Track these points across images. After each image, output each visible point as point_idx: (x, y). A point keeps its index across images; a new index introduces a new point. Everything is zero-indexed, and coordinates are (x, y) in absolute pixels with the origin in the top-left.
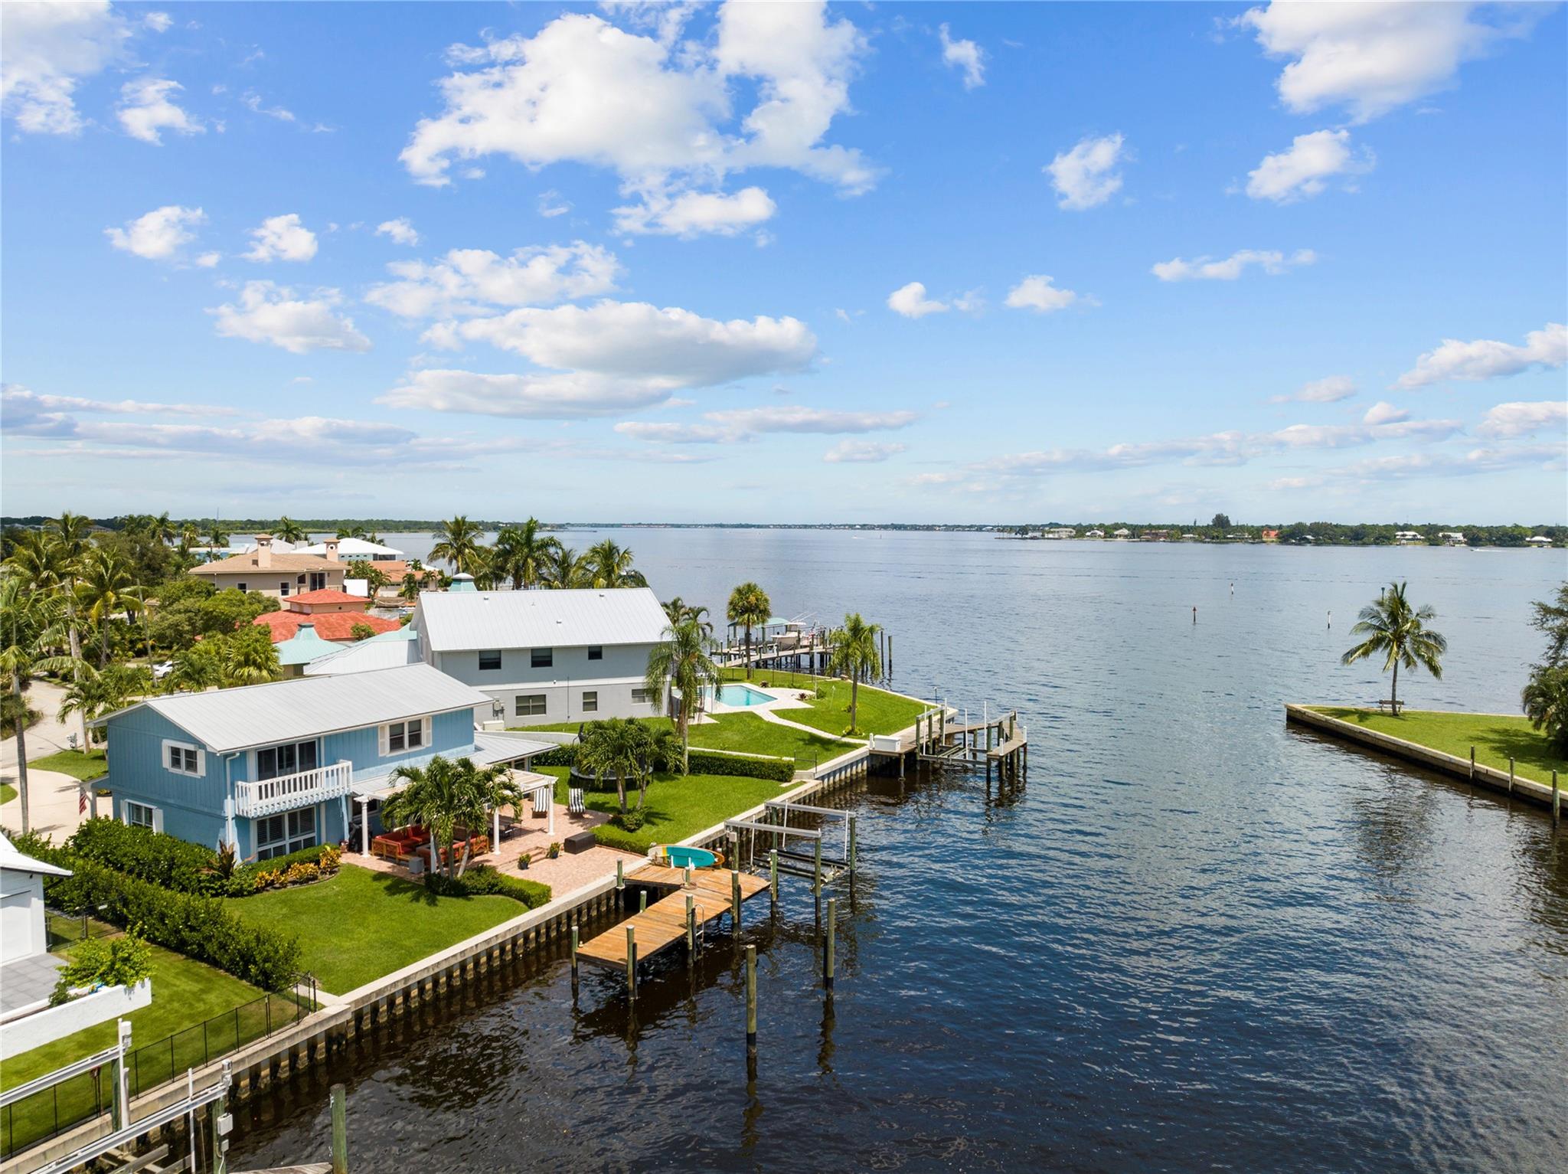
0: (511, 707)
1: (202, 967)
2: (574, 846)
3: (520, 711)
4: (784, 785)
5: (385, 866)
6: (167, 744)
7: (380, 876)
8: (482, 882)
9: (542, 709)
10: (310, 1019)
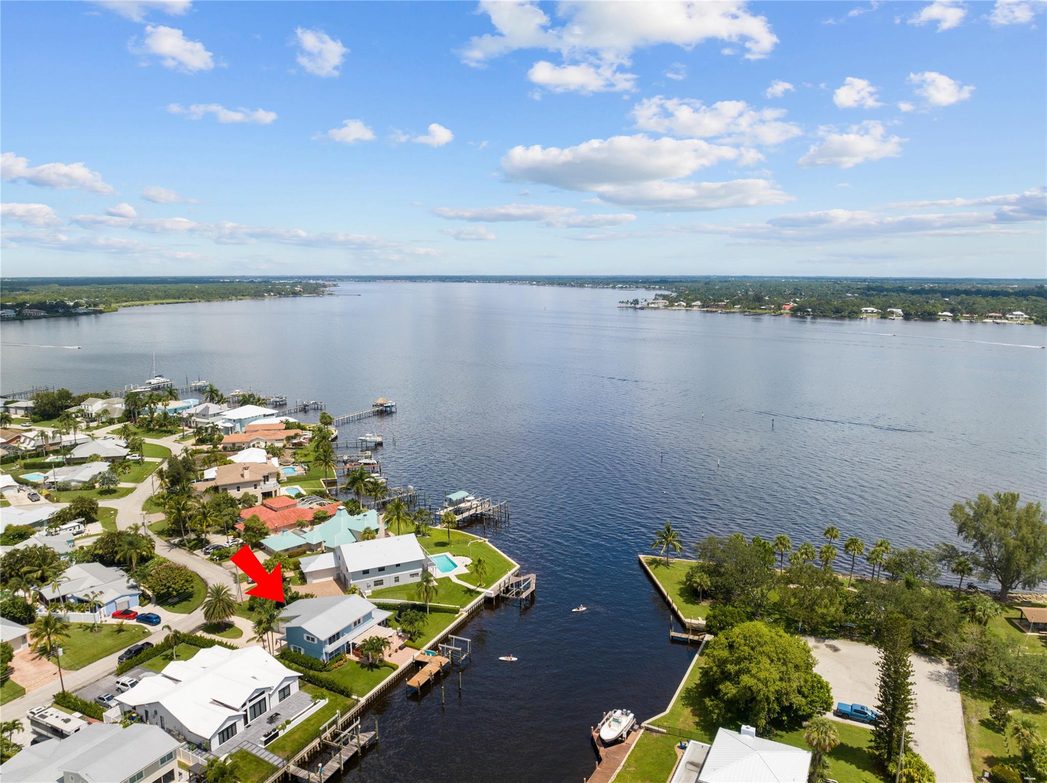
0: (372, 584)
1: (332, 692)
2: (401, 648)
3: (375, 585)
4: (457, 615)
5: (357, 659)
6: (305, 636)
7: (357, 662)
8: (383, 665)
9: (382, 584)
10: (359, 704)
